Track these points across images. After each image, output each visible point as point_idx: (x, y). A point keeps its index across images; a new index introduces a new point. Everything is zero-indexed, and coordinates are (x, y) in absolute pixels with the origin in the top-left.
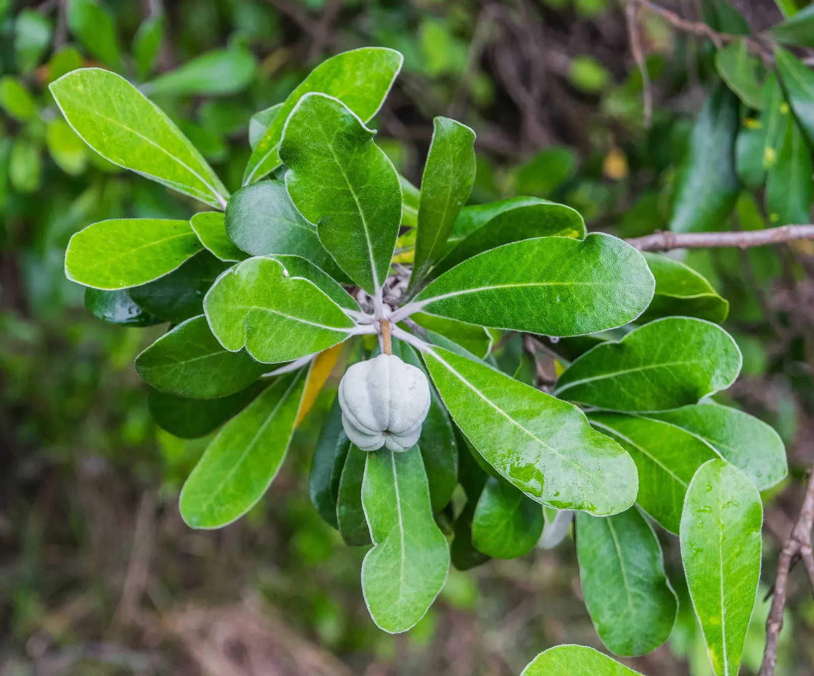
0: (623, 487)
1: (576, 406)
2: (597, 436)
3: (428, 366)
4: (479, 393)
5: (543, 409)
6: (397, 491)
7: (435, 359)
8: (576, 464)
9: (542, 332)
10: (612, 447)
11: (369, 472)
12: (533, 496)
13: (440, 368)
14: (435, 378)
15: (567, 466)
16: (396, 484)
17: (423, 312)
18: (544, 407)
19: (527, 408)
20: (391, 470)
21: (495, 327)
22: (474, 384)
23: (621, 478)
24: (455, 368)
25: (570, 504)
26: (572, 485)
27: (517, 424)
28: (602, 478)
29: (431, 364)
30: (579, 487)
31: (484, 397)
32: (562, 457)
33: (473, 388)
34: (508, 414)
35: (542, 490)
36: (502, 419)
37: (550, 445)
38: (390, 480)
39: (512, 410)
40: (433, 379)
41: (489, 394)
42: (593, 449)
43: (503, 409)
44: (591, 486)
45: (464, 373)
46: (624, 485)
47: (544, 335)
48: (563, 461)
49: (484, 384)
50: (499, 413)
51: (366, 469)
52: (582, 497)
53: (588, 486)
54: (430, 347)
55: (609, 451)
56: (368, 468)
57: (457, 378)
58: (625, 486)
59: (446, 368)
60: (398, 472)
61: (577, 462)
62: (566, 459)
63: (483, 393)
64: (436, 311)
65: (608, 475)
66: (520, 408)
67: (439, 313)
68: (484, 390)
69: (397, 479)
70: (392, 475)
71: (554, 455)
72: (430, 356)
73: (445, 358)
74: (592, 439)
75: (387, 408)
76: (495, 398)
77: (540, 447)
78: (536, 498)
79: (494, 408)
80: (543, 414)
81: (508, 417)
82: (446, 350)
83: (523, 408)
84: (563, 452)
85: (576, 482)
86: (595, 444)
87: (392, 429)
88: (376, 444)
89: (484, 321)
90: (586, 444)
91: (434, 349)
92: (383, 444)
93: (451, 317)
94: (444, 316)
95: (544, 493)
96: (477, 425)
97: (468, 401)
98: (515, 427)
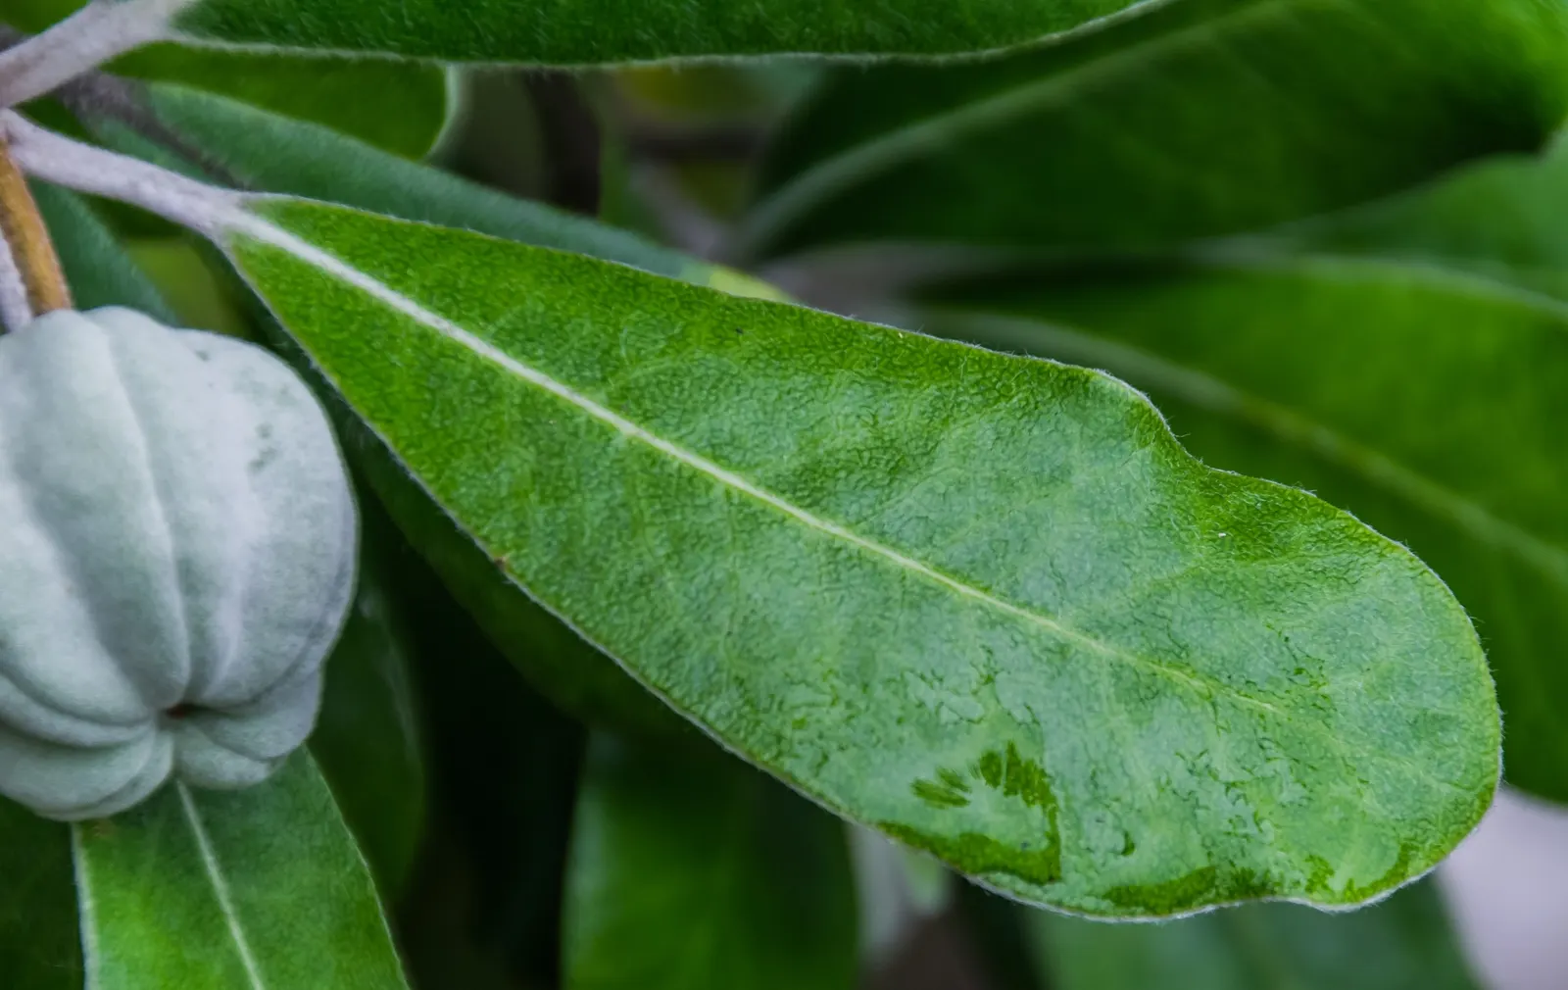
0: (1429, 726)
1: (1103, 373)
2: (1232, 500)
3: (287, 315)
4: (593, 407)
5: (945, 422)
6: (249, 963)
7: (305, 272)
8: (1180, 668)
9: (874, 47)
10: (1321, 539)
11: (104, 913)
12: (1021, 885)
13: (350, 317)
14: (343, 375)
15: (1143, 694)
16: (236, 932)
17: (184, 39)
18: (943, 413)
19: (862, 435)
20: (195, 869)
21: (609, 59)
22: (554, 366)
23: (1410, 686)
24: (426, 297)
25: (1205, 880)
26: (1192, 783)
27: (834, 529)
28: (1322, 708)
29: (298, 300)
30: (1229, 786)
31: (626, 428)
32: (1103, 649)
33: (555, 387)
34: (775, 486)
35: (1054, 839)
36: (750, 519)
37: (1028, 605)
38: (204, 920)
39: (790, 462)
40: (333, 380)
41: (647, 404)
42: (1239, 569)
43: (743, 467)
44: (1281, 765)
45: (485, 317)
46: (1435, 717)
47: (886, 57)
48: (1117, 670)
49: (607, 352)
50: (728, 494)
51: (87, 904)
52: (1251, 830)
53: (1268, 770)
54: (257, 209)
55: (1318, 563)
56: (96, 894)
57: (457, 351)
58: (1442, 722)
59: (381, 310)
60: (226, 870)
61: (1179, 653)
62: (1128, 659)
63: (617, 403)
64: (263, 29)
65: (1345, 685)
66: (827, 444)
67: (278, 31)
68: (613, 386)
69: (234, 900)
70: (207, 897)
71: (1062, 650)
72: (277, 258)
73: (354, 256)
74: (1220, 518)
75: (173, 602)
76: (687, 414)
77: (981, 624)
78: (1038, 892)
79: (694, 476)
80: (946, 447)
81: (780, 503)
82: (347, 208)
83: (839, 443)
84: (1100, 627)
85: (1204, 759)
86: (1238, 542)
87: (209, 694)
88: (134, 784)
89: (543, 39)
90: (1200, 554)
91: (286, 218)
92: (165, 768)
93: (356, 46)
94: (310, 40)
95: (1069, 859)
96: (641, 583)
97: (555, 462)
98: (834, 550)
